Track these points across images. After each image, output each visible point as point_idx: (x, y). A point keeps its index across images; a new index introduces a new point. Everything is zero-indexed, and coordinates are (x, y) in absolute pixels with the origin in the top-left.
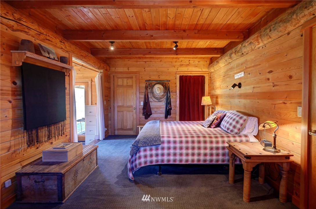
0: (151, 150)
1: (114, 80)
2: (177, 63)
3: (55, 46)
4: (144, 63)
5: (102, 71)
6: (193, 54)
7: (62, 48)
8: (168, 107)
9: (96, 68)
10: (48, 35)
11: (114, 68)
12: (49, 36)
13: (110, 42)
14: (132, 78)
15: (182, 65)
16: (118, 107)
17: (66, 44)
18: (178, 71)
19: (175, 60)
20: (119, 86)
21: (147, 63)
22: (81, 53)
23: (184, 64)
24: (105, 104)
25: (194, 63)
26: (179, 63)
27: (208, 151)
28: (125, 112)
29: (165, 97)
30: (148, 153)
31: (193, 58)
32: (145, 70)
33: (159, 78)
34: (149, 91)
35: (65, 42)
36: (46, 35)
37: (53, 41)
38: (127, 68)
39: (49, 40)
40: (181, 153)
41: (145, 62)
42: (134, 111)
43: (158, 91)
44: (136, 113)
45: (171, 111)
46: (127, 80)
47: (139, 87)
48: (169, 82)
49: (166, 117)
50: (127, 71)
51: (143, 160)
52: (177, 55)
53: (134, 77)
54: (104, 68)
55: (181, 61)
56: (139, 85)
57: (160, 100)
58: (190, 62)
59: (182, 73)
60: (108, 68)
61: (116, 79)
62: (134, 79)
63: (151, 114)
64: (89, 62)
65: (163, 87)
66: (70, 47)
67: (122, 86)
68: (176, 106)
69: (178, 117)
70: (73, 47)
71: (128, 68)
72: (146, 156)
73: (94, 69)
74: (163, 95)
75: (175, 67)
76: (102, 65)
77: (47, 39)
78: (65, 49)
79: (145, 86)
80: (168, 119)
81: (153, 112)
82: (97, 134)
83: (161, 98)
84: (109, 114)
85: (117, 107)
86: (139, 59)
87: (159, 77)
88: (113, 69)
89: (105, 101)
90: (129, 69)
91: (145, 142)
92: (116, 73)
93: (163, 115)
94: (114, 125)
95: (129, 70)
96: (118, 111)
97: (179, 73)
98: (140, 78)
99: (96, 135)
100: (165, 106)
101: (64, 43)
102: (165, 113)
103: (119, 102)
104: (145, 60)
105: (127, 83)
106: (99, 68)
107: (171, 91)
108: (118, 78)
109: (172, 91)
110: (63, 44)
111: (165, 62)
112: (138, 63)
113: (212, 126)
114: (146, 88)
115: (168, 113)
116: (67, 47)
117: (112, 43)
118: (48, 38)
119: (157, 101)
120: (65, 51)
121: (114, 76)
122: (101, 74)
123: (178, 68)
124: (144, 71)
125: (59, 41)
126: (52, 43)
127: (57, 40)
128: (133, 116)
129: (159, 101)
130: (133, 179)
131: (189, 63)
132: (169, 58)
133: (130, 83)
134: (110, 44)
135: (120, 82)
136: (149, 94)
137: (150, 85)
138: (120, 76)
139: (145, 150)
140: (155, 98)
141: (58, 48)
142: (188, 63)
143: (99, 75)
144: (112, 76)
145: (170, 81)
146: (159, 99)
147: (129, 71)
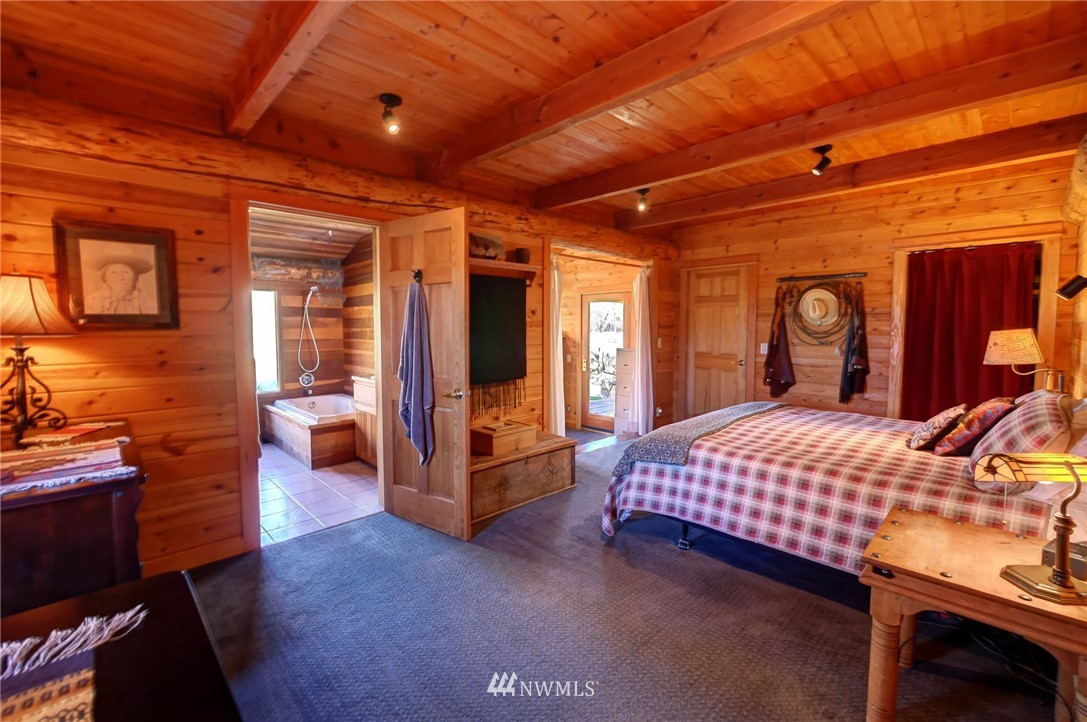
0: (661, 474)
1: (688, 285)
2: (896, 208)
3: (508, 230)
4: (776, 224)
5: (651, 263)
6: (926, 170)
7: (523, 231)
8: (849, 365)
9: (633, 258)
10: (487, 212)
11: (690, 252)
12: (490, 214)
13: (638, 191)
14: (736, 273)
15: (923, 212)
16: (699, 355)
17: (534, 221)
18: (903, 235)
19: (890, 199)
20: (700, 300)
21: (784, 223)
22: (574, 231)
23: (930, 208)
24: (659, 346)
25: (982, 197)
26: (909, 207)
27: (831, 524)
28: (714, 372)
29: (845, 331)
30: (651, 480)
31: (975, 177)
32: (776, 248)
33: (825, 267)
34: (788, 310)
35: (530, 216)
36: (484, 214)
37: (501, 220)
38: (724, 248)
39: (492, 222)
40: (737, 504)
41: (779, 221)
42: (741, 370)
43: (815, 312)
44: (746, 375)
45: (868, 377)
46: (723, 280)
47: (757, 300)
48: (863, 280)
49: (845, 397)
50: (724, 254)
51: (633, 494)
52: (855, 185)
53: (743, 269)
54: (656, 255)
55: (916, 198)
56: (757, 294)
57: (824, 340)
58: (960, 195)
59: (918, 241)
60: (672, 253)
61: (693, 280)
62: (743, 277)
63: (793, 383)
64: (603, 248)
65: (834, 298)
66: (544, 224)
67: (709, 299)
68: (886, 363)
69: (894, 402)
70: (551, 223)
71: (728, 246)
72: (642, 487)
73: (622, 260)
74: (837, 324)
75: (888, 224)
76: (648, 248)
77: (486, 221)
78: (531, 231)
79: (774, 296)
80: (851, 405)
81: (798, 376)
82: (633, 418)
83: (828, 333)
84: (675, 373)
85: (696, 356)
86: (759, 215)
87: (826, 264)
88: (687, 255)
89: (660, 340)
90: (730, 248)
91: (648, 452)
92: (694, 263)
93: (834, 392)
94: (686, 402)
95: (728, 252)
96: (697, 367)
97: (907, 242)
98: (762, 272)
99: (630, 420)
100: (841, 362)
101: (526, 219)
102: (839, 382)
103: (701, 341)
104: (778, 216)
105: (723, 290)
106: (640, 257)
107: (868, 310)
108: (700, 276)
109: (874, 309)
110: (524, 222)
111: (850, 211)
112: (756, 228)
113: (940, 446)
114: (779, 303)
115: (854, 384)
116: (536, 227)
117: (643, 192)
118: (489, 218)
119: (815, 342)
120: (533, 234)
121: (689, 272)
122: (648, 272)
123: (902, 225)
124: (773, 250)
125: (514, 217)
126: (500, 225)
127: (511, 216)
128: (736, 382)
129: (823, 344)
130: (609, 532)
131: (958, 200)
132: (865, 195)
133: (730, 291)
134: (639, 196)
135: (704, 288)
136: (787, 319)
137: (789, 292)
138: (704, 269)
139: (645, 472)
140: (809, 334)
141: (515, 231)
142: (950, 201)
143: (643, 275)
144: (683, 272)
145: (865, 274)
146: (821, 337)
147: (730, 254)
